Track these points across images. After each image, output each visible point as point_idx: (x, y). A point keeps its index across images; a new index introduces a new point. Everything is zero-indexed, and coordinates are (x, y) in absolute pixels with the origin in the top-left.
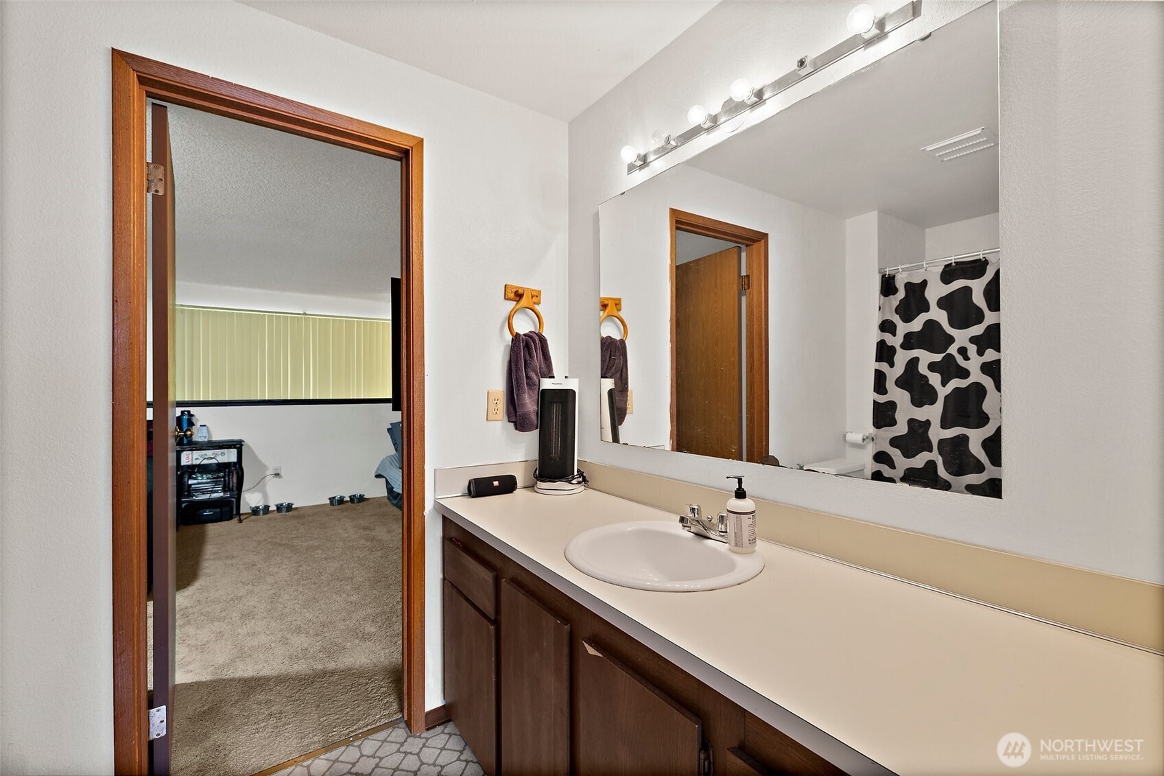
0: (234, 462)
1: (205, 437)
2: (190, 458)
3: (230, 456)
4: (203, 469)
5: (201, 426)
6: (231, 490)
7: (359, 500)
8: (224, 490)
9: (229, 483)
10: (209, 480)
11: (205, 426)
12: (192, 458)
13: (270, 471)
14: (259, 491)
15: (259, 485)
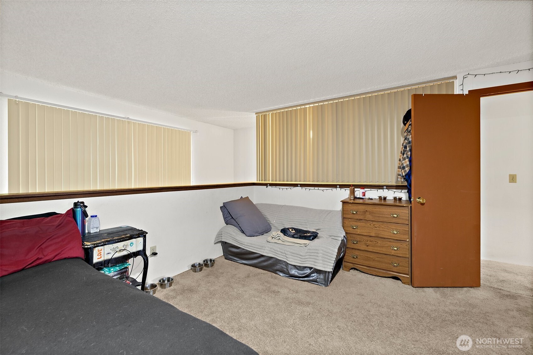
0: (141, 251)
11: (96, 216)
12: (104, 253)
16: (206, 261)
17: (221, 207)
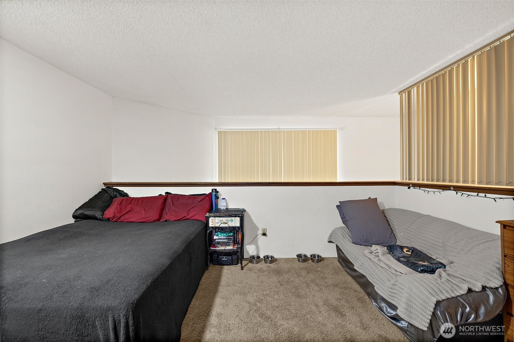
0: (238, 227)
1: (224, 206)
2: (214, 222)
3: (235, 222)
4: (221, 230)
5: (222, 199)
6: (238, 243)
7: (317, 259)
8: (234, 244)
9: (237, 239)
10: (225, 237)
11: (225, 199)
12: (215, 222)
13: (260, 232)
14: (254, 244)
15: (254, 241)
16: (313, 256)
17: (337, 206)
